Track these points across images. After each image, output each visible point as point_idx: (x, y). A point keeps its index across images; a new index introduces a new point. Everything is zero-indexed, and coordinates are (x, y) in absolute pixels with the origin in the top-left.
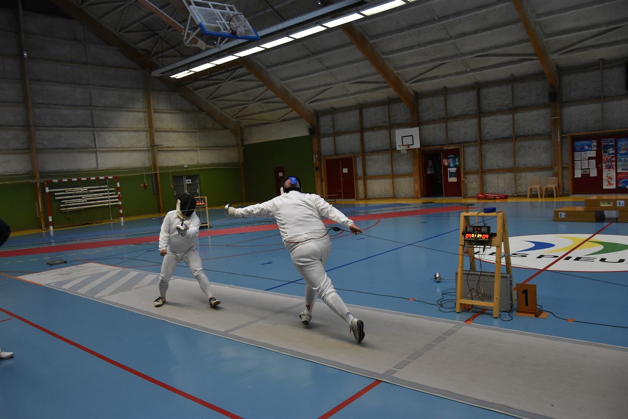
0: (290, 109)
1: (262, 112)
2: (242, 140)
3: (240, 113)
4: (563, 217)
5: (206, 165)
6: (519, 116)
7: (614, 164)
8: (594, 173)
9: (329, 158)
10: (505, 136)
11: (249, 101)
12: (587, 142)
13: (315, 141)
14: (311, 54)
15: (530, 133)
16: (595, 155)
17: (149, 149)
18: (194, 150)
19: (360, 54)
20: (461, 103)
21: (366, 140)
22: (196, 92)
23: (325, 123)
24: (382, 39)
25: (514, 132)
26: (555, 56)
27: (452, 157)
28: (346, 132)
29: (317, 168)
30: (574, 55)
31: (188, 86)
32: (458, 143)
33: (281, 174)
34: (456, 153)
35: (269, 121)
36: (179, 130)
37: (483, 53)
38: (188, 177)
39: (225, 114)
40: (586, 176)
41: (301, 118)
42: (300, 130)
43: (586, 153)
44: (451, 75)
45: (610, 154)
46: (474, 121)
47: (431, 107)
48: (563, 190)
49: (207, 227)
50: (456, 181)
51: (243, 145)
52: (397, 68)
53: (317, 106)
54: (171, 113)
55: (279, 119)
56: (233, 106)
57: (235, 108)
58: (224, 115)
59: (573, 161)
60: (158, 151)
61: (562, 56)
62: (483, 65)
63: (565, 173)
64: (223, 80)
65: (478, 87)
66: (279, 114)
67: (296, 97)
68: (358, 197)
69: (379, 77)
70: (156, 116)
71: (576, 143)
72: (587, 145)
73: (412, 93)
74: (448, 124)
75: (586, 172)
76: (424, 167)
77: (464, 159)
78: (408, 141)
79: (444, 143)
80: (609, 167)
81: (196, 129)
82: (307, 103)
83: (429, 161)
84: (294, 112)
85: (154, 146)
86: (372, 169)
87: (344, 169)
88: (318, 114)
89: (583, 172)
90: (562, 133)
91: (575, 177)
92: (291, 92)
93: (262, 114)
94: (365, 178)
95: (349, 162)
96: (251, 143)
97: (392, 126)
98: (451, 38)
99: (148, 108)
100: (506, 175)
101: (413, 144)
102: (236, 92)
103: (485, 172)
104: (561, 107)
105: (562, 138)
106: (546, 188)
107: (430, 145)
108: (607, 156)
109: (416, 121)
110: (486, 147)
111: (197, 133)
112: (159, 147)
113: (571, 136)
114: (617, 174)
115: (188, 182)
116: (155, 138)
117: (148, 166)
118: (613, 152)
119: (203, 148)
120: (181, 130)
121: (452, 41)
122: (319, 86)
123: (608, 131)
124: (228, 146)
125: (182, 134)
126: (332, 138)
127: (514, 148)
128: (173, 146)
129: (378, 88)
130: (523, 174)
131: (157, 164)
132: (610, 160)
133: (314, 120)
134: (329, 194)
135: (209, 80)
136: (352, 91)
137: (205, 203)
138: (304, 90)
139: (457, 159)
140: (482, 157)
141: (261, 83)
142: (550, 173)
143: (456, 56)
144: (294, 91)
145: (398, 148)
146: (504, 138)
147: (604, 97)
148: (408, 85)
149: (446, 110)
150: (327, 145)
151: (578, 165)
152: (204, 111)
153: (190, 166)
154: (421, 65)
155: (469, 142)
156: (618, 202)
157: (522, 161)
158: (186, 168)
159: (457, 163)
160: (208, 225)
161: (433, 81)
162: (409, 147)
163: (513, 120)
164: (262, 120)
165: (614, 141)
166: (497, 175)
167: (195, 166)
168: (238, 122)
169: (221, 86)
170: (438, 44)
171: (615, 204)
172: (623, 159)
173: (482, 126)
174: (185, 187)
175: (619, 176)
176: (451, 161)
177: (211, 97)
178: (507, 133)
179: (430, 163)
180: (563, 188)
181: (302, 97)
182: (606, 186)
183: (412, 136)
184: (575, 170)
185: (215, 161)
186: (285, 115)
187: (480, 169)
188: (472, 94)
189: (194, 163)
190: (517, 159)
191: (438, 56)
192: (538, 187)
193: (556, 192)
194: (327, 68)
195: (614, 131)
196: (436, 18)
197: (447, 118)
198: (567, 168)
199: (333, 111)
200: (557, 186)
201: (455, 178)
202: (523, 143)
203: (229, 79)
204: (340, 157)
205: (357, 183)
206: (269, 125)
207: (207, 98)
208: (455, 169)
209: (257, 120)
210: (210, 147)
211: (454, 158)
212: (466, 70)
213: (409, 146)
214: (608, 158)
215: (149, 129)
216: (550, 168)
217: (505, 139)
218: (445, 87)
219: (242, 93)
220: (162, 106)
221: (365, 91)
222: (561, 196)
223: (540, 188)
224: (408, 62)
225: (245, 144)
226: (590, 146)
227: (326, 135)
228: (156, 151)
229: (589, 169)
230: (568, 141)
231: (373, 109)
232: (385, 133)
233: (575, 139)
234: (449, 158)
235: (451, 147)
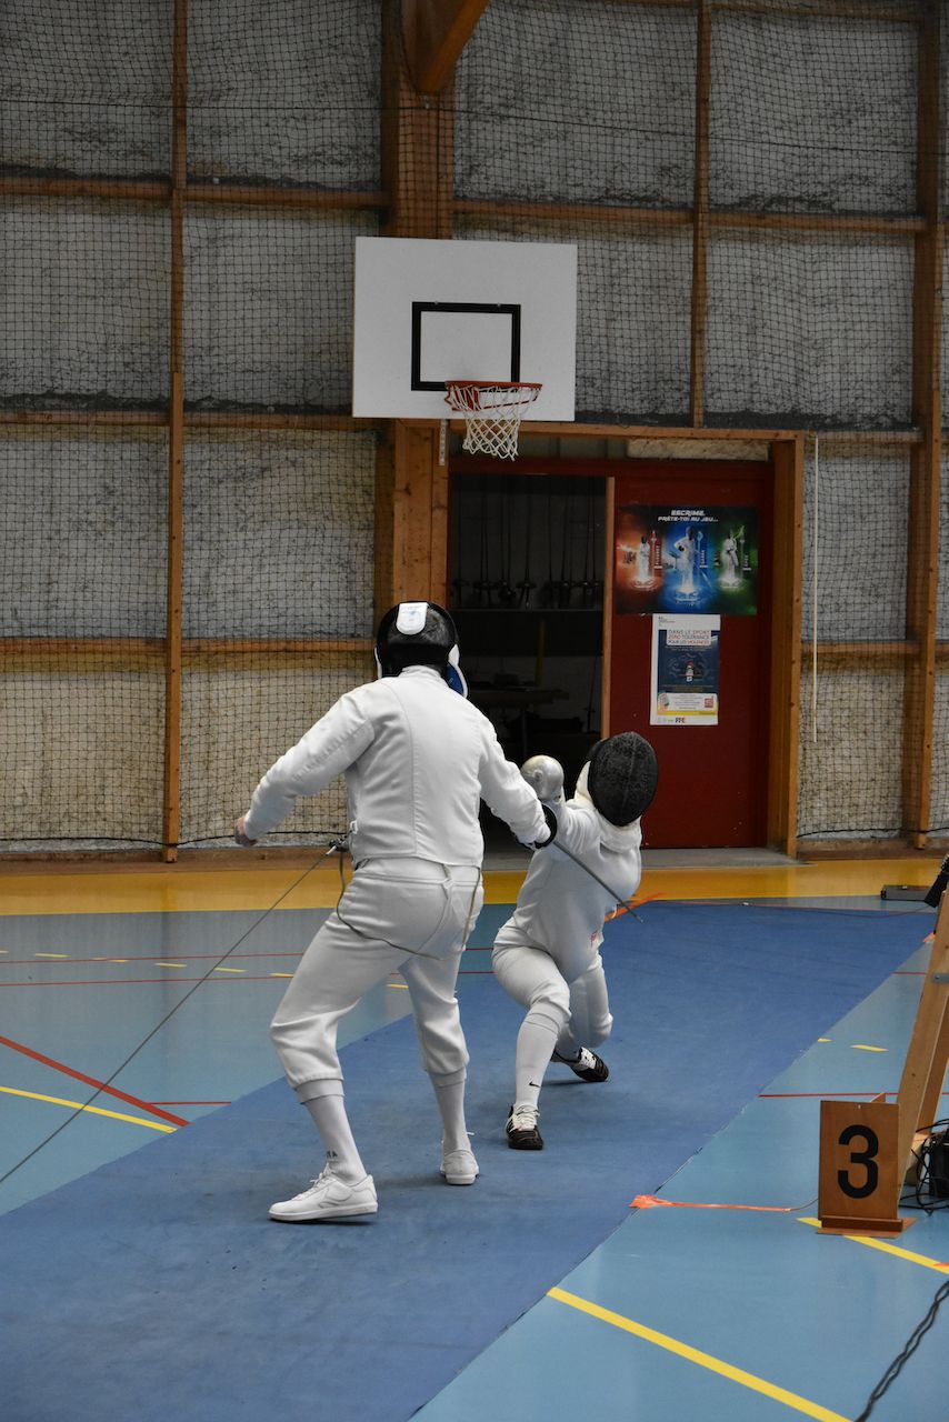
27: (694, 529)
47: (540, 90)
50: (713, 720)
78: (466, 348)
103: (927, 661)
139: (729, 544)
155: (836, 424)
159: (730, 581)
176: (681, 554)
183: (514, 310)
201: (700, 699)
208: (714, 622)
211: (709, 537)
213: (469, 391)
234: (668, 531)
235: (686, 448)
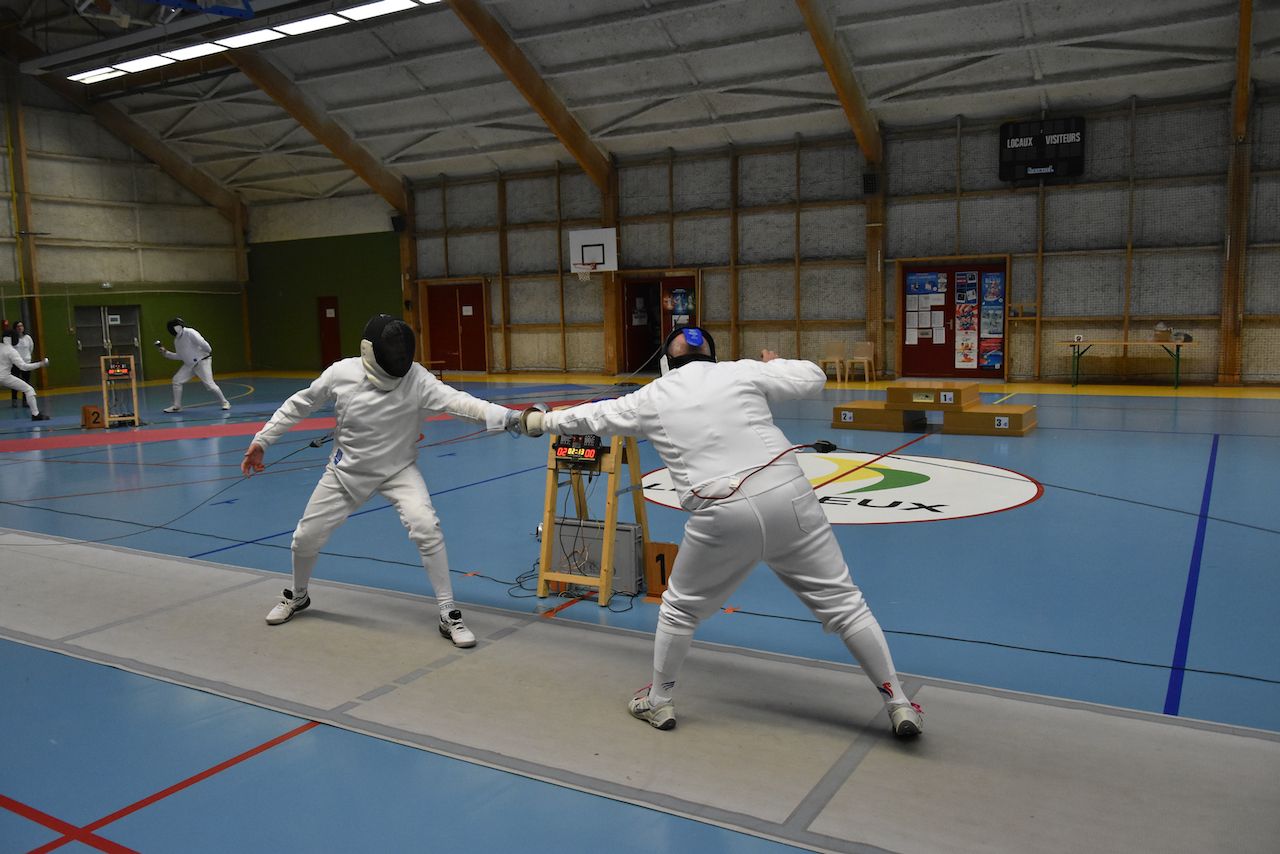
0: (350, 172)
1: (291, 174)
2: (246, 233)
3: (240, 173)
4: (848, 420)
5: (156, 285)
6: (809, 216)
7: (975, 320)
8: (939, 338)
9: (434, 282)
10: (780, 257)
11: (259, 147)
12: (929, 277)
13: (405, 242)
14: (392, 56)
15: (829, 254)
16: (942, 303)
17: (13, 240)
18: (129, 250)
19: (492, 67)
20: (702, 184)
21: (511, 249)
22: (135, 118)
23: (428, 208)
24: (538, 38)
25: (798, 250)
26: (876, 104)
27: (681, 294)
28: (470, 230)
29: (407, 303)
30: (909, 103)
31: (114, 102)
32: (693, 265)
33: (330, 313)
34: (688, 286)
35: (307, 194)
36: (89, 201)
37: (741, 85)
38: (113, 310)
39: (205, 173)
40: (925, 343)
41: (375, 192)
42: (373, 220)
43: (926, 298)
44: (681, 125)
45: (969, 302)
46: (724, 223)
47: (643, 189)
48: (885, 369)
49: (132, 423)
51: (248, 245)
52: (573, 102)
53: (410, 169)
54: (73, 162)
55: (328, 192)
56: (223, 156)
57: (226, 161)
58: (203, 175)
59: (904, 311)
60: (37, 246)
61: (889, 105)
62: (740, 110)
63: (889, 334)
64: (197, 95)
65: (734, 153)
66: (325, 181)
67: (363, 147)
68: (493, 368)
69: (535, 118)
70: (32, 167)
71: (910, 278)
72: (929, 283)
73: (605, 155)
74: (676, 223)
75: (927, 334)
76: (626, 311)
77: (704, 298)
78: (593, 255)
79: (665, 264)
80: (967, 327)
81: (133, 201)
82: (388, 160)
83: (638, 300)
84: (359, 179)
85: (28, 234)
86: (522, 311)
87: (464, 308)
88: (412, 187)
89: (922, 334)
90: (885, 256)
91: (907, 343)
92: (352, 135)
93: (290, 179)
94: (508, 327)
95: (475, 294)
96: (265, 240)
97: (564, 222)
98: (678, 49)
99: (13, 146)
100: (782, 333)
101: (603, 263)
102: (230, 125)
103: (744, 326)
104: (886, 205)
105: (885, 266)
106: (853, 364)
107: (639, 267)
108: (963, 305)
109: (613, 216)
110: (747, 275)
111: (137, 212)
112: (41, 239)
113: (900, 262)
114: (980, 340)
115: (114, 320)
116: (29, 217)
117: (12, 279)
118: (975, 298)
119: (149, 246)
120: (96, 202)
121: (679, 55)
122: (412, 128)
123: (967, 257)
124: (212, 245)
125: (99, 212)
126: (441, 241)
127: (798, 281)
128: (75, 237)
129: (537, 141)
130: (813, 334)
131: (34, 275)
132: (969, 312)
133: (405, 198)
134: (432, 360)
135: (163, 93)
136: (482, 143)
137: (129, 370)
138: (381, 132)
139: (690, 297)
140: (737, 297)
141: (281, 109)
142: (860, 333)
143: (690, 87)
144: (358, 134)
145: (573, 270)
146: (779, 259)
147: (963, 191)
148: (596, 138)
149: (671, 195)
150: (430, 253)
151: (912, 319)
152: (152, 162)
153: (118, 286)
154: (621, 100)
155: (715, 265)
156: (943, 394)
157: (811, 308)
158: (107, 289)
159: (691, 307)
160: (136, 418)
161: (646, 134)
162: (595, 268)
163: (798, 225)
164: (292, 191)
165: (976, 277)
166: (764, 334)
167: (130, 286)
168: (237, 191)
169: (193, 108)
170: (652, 60)
171: (938, 398)
172: (991, 312)
173: (740, 233)
174: (106, 331)
175: (983, 344)
176: (678, 300)
177: (171, 132)
178: (787, 250)
179: (639, 303)
180: (885, 363)
181: (378, 149)
182: (959, 364)
183: (603, 245)
184: (908, 330)
185: (180, 277)
186: (341, 184)
187: (732, 320)
188: (724, 165)
189: (130, 277)
190: (803, 303)
191: (655, 83)
192: (837, 361)
193: (870, 371)
194: (429, 90)
195: (976, 257)
196: (647, 6)
197: (673, 213)
198: (892, 326)
199: (444, 182)
200: (871, 359)
202: (815, 272)
203: (212, 93)
204: (458, 282)
205: (491, 339)
206: (306, 203)
207: (162, 133)
208: (687, 317)
209: (277, 190)
210: (168, 245)
211: (685, 296)
212: (711, 119)
213: (595, 265)
214: (966, 309)
215: (15, 195)
216: (860, 324)
217: (781, 262)
218: (671, 149)
219: (243, 128)
220: (50, 144)
221: (510, 145)
222: (878, 379)
223: (841, 362)
224: (596, 91)
225: (251, 241)
226: (934, 284)
227: (430, 233)
228: (32, 247)
229: (931, 328)
230: (895, 273)
231: (526, 184)
232: (549, 236)
233: (908, 269)
234: (676, 295)
235: (679, 273)
